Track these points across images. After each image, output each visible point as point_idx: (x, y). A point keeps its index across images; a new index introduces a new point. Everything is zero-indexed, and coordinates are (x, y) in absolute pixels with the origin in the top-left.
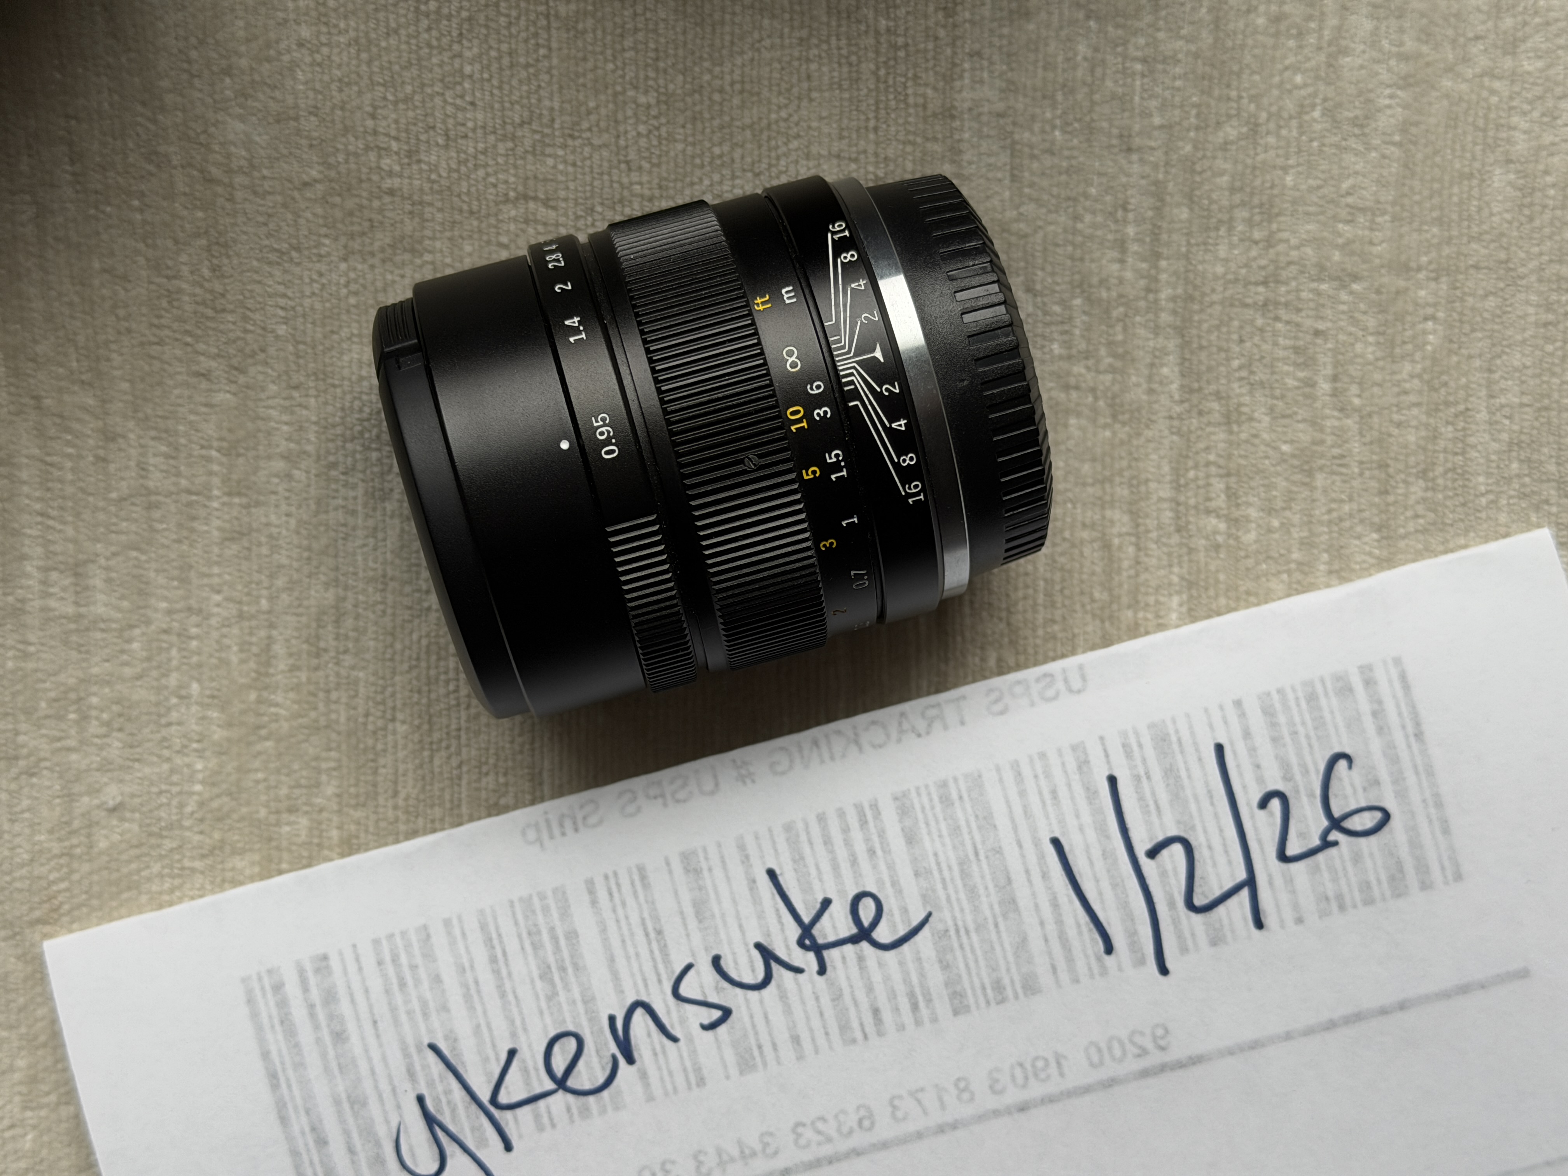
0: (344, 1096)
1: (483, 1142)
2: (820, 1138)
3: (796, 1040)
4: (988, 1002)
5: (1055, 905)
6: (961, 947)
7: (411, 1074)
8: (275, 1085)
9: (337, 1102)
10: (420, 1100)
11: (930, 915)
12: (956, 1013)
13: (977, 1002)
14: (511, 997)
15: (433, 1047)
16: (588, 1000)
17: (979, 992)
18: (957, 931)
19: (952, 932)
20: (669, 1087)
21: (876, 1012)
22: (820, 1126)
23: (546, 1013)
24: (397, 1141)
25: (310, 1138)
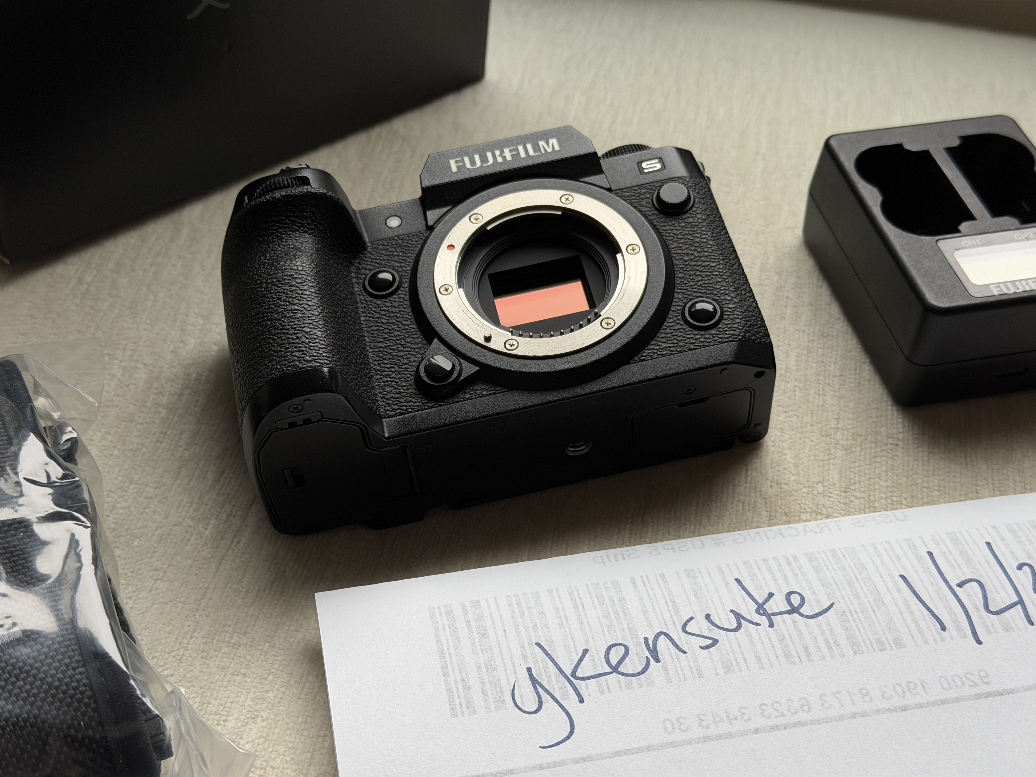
0: (483, 664)
1: (567, 697)
2: (776, 713)
3: (758, 659)
4: (874, 650)
5: (907, 605)
6: (854, 621)
7: (525, 657)
8: (442, 658)
9: (479, 667)
10: (529, 670)
11: (833, 603)
12: (855, 653)
13: (867, 648)
14: (586, 624)
15: (538, 645)
16: (632, 629)
17: (868, 643)
18: (851, 613)
19: (848, 613)
20: (681, 676)
21: (806, 649)
22: (776, 706)
23: (606, 632)
24: (513, 690)
25: (460, 685)
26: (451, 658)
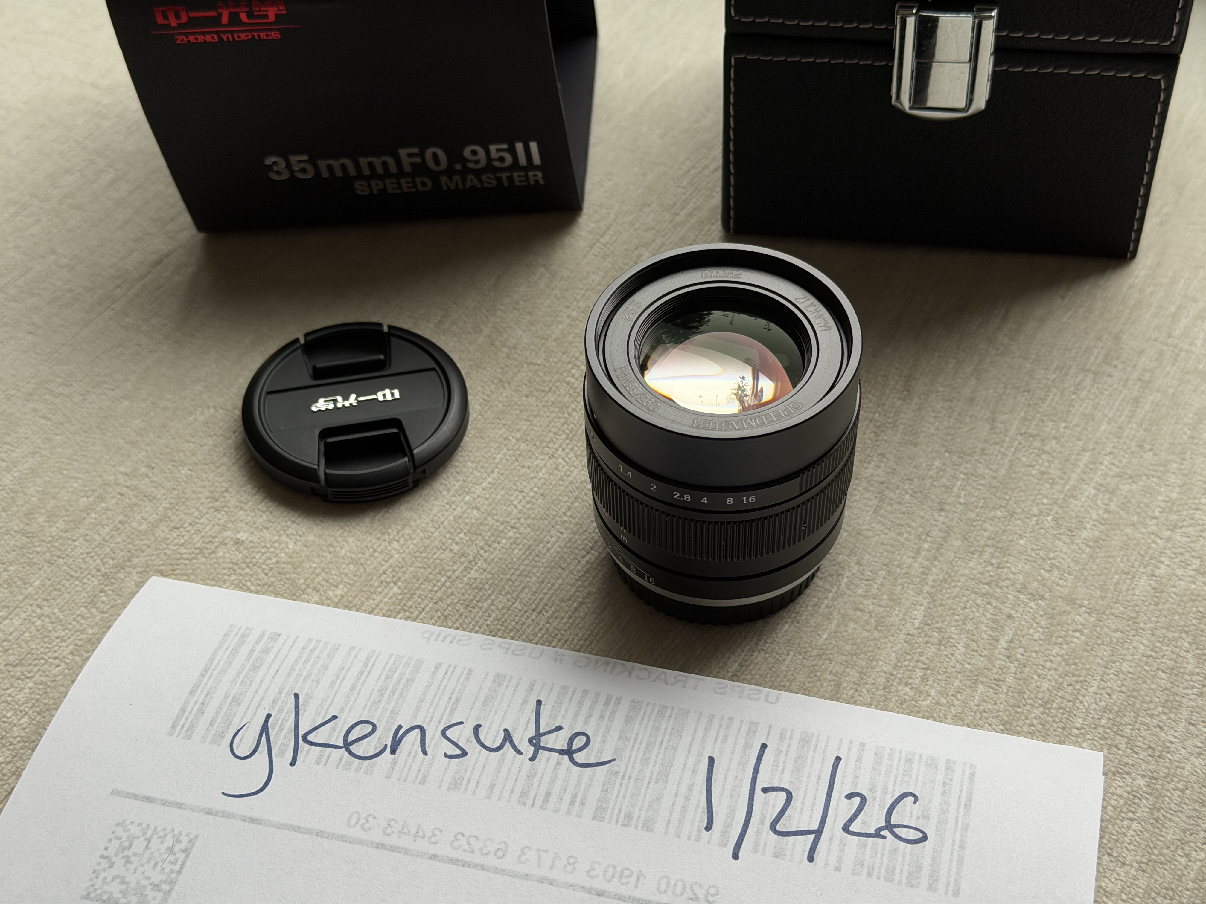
0: (232, 696)
1: (282, 754)
2: (467, 847)
3: (492, 787)
4: (617, 822)
5: (690, 789)
6: (621, 785)
7: (275, 702)
8: (203, 675)
9: (226, 697)
10: (269, 716)
11: (614, 760)
12: (594, 818)
13: (611, 818)
14: (356, 692)
15: (296, 696)
16: (394, 713)
17: (616, 812)
18: (624, 776)
19: (621, 775)
20: (404, 776)
21: (548, 794)
22: (472, 841)
23: (368, 707)
24: (239, 730)
25: (197, 706)
26: (210, 678)
